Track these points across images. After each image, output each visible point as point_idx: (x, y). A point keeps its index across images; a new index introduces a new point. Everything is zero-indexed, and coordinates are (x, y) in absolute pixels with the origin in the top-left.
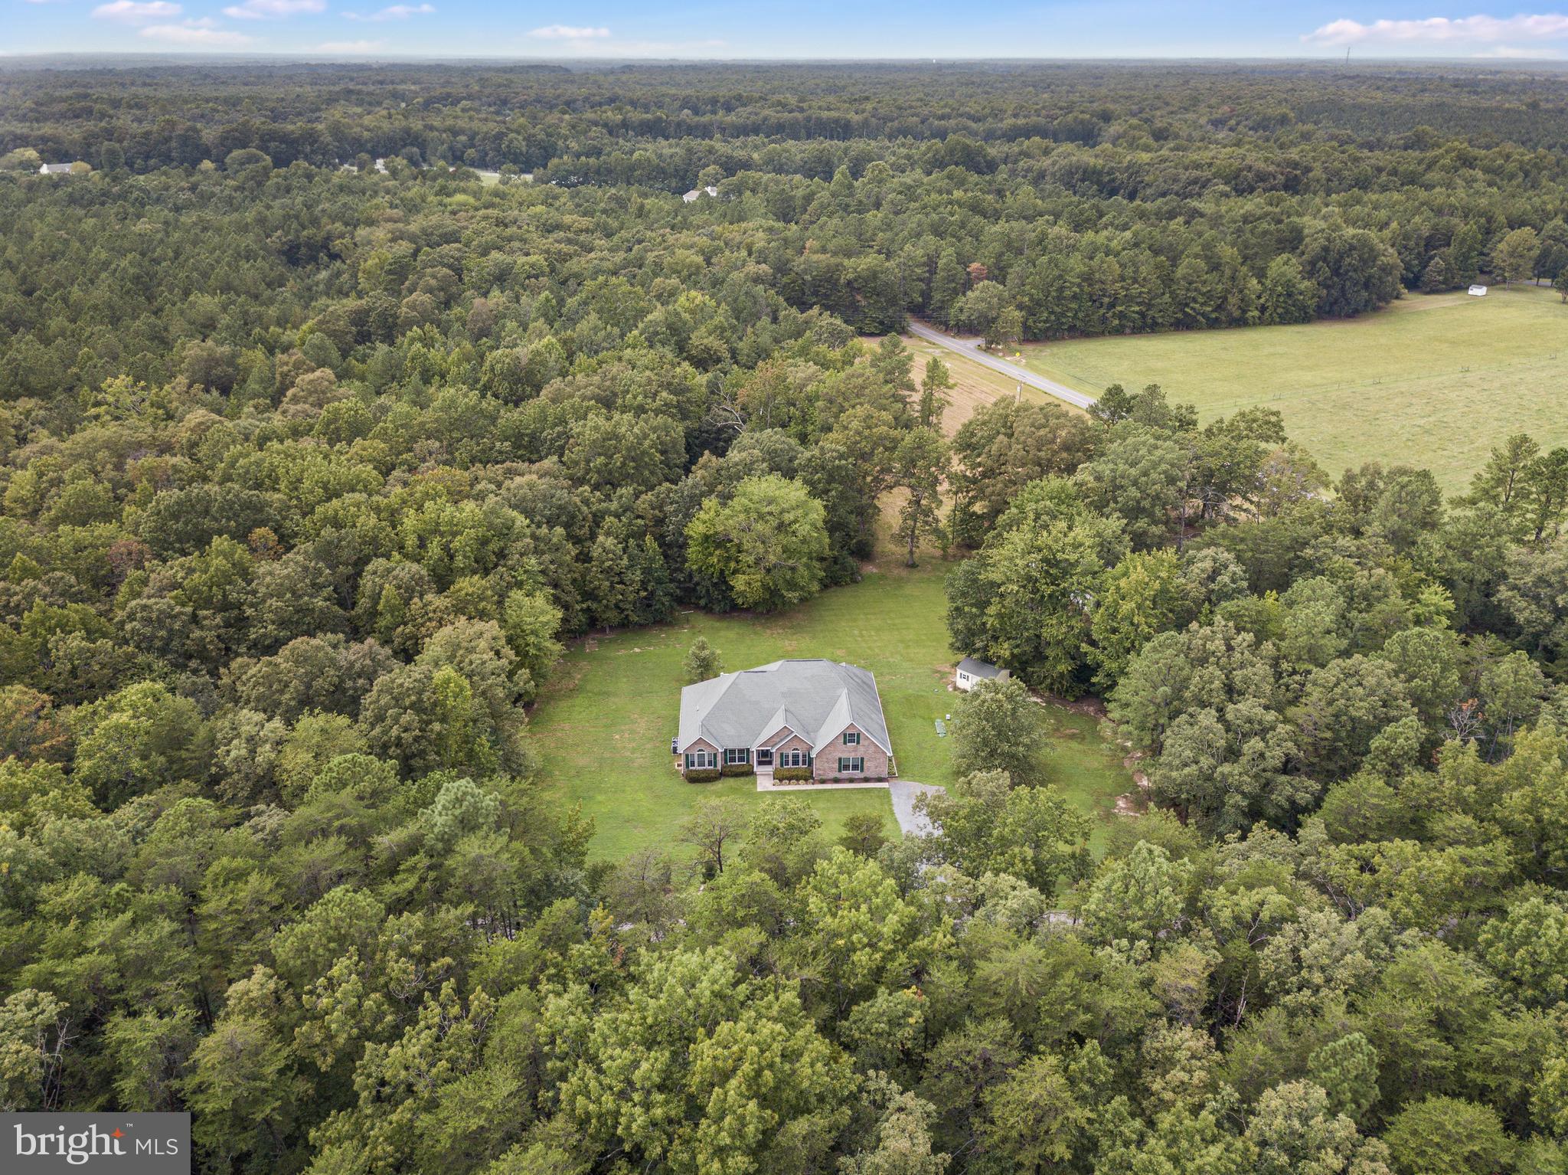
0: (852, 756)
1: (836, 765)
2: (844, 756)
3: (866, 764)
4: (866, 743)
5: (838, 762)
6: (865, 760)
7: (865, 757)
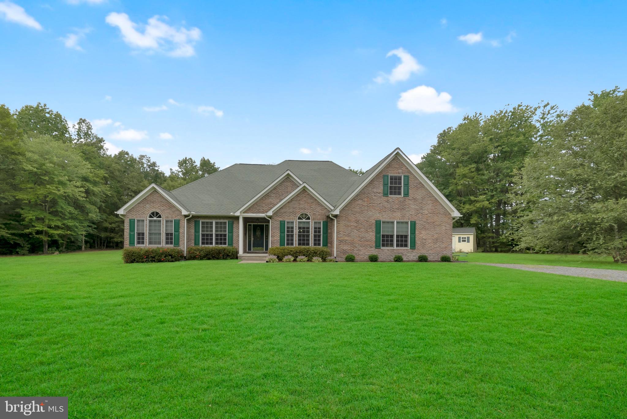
0: (397, 217)
1: (371, 236)
2: (384, 217)
3: (421, 235)
4: (419, 194)
5: (374, 229)
6: (418, 226)
7: (417, 222)
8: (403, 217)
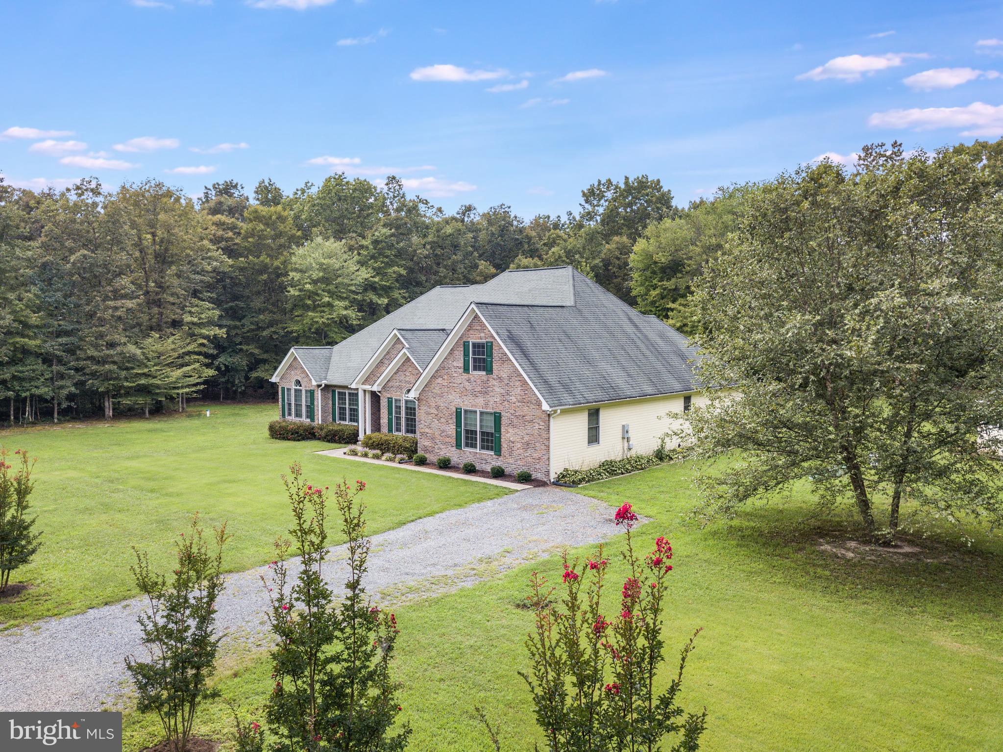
0: (479, 404)
1: (452, 429)
2: (466, 404)
3: (508, 435)
4: (505, 371)
5: (455, 420)
6: (504, 421)
7: (503, 414)
8: (487, 404)
